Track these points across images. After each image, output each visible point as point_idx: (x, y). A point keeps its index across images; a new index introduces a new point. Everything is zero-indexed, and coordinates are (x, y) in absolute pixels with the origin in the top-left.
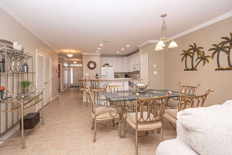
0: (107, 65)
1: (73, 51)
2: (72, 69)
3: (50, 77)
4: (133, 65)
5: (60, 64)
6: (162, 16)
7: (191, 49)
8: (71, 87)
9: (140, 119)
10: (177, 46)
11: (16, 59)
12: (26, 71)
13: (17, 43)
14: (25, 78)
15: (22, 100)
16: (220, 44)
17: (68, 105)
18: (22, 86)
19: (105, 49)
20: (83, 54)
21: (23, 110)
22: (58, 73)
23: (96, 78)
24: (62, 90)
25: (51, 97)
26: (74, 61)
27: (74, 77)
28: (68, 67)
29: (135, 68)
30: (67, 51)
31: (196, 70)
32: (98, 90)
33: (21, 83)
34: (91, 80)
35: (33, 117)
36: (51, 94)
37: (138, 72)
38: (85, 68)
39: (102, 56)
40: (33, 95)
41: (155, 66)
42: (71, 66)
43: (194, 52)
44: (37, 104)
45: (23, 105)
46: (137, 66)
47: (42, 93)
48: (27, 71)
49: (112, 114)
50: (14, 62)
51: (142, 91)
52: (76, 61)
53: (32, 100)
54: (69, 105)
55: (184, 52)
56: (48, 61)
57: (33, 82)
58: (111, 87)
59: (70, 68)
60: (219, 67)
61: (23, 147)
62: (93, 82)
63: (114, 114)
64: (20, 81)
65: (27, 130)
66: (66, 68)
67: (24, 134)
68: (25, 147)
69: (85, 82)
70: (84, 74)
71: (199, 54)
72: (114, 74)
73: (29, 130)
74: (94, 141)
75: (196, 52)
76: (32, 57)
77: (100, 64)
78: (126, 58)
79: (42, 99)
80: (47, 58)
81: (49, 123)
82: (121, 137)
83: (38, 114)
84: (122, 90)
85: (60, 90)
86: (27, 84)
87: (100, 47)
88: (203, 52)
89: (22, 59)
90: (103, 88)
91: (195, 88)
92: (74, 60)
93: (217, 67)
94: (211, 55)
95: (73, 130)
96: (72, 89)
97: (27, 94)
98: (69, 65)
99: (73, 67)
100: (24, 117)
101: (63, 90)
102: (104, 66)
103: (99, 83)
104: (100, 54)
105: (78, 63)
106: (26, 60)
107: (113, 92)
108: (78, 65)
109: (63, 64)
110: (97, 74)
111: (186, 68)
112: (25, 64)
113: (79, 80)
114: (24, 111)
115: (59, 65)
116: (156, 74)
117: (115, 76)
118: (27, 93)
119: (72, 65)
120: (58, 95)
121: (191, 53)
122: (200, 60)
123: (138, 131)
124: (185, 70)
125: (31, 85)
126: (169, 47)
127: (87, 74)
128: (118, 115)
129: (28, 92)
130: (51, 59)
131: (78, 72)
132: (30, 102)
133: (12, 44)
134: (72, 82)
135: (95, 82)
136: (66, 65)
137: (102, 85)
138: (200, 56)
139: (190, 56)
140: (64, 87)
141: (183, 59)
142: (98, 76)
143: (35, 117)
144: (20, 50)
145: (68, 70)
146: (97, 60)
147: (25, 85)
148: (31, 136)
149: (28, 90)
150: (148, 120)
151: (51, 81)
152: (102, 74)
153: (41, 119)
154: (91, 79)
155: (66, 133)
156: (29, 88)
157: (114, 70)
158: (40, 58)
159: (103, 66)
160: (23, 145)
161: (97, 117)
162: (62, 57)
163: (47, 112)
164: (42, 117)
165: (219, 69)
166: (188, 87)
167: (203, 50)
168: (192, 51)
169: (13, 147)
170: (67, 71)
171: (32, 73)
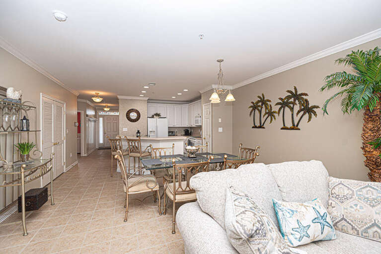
0: (158, 115)
1: (101, 93)
2: (101, 119)
3: (64, 135)
4: (196, 117)
5: (79, 111)
6: (218, 61)
7: (259, 102)
8: (100, 149)
9: (179, 188)
10: (234, 100)
11: (11, 111)
12: (25, 129)
13: (12, 88)
14: (24, 138)
15: (23, 170)
16: (285, 98)
17: (93, 177)
18: (18, 151)
19: (153, 93)
20: (119, 97)
21: (24, 183)
22: (77, 127)
23: (137, 137)
24: (83, 154)
25: (65, 166)
26: (105, 107)
27: (104, 133)
28: (95, 116)
29: (197, 121)
30: (93, 93)
31: (264, 128)
32: (138, 155)
33: (18, 146)
34: (128, 140)
35: (38, 194)
36: (65, 161)
37: (200, 127)
38: (123, 119)
39: (149, 101)
40: (36, 164)
41: (220, 120)
42: (100, 114)
43: (262, 105)
44: (42, 177)
45: (25, 177)
46: (199, 119)
47: (51, 160)
48: (27, 128)
49: (149, 185)
50: (7, 116)
51: (192, 156)
52: (108, 107)
53: (35, 171)
54: (95, 177)
55: (252, 105)
56: (59, 109)
57: (36, 145)
58: (155, 151)
59: (99, 117)
60: (284, 125)
61: (24, 234)
62: (132, 143)
63: (152, 185)
64: (16, 143)
65: (30, 212)
66: (91, 119)
67: (26, 216)
68: (28, 234)
69: (119, 142)
70: (120, 129)
71: (266, 108)
72: (169, 129)
73: (32, 212)
74: (126, 220)
75: (264, 105)
76: (35, 108)
77: (146, 114)
78: (187, 106)
79: (51, 169)
80: (59, 105)
81: (62, 203)
82: (161, 214)
83: (45, 190)
84: (171, 154)
85: (80, 153)
86: (27, 147)
87: (145, 89)
88: (270, 105)
89: (19, 110)
90: (147, 150)
91: (254, 150)
92: (104, 105)
93: (282, 126)
94: (277, 111)
95: (97, 209)
96: (101, 152)
97: (28, 162)
98: (96, 112)
99: (103, 116)
100: (25, 194)
101: (85, 154)
102: (153, 117)
103: (140, 144)
104: (147, 98)
105: (112, 110)
106: (26, 111)
107: (159, 157)
108: (112, 114)
109: (85, 112)
110: (138, 131)
111: (254, 124)
112: (25, 118)
113: (110, 140)
114: (25, 185)
115: (79, 114)
116: (221, 131)
117: (169, 132)
118: (27, 160)
119: (102, 113)
120: (76, 163)
121: (259, 106)
122: (267, 115)
123: (176, 203)
124: (253, 127)
125: (34, 149)
126: (226, 100)
127: (126, 129)
128: (158, 186)
129: (29, 159)
130: (65, 105)
131: (112, 124)
132: (33, 172)
133: (5, 90)
134: (101, 141)
135: (135, 143)
136: (91, 112)
137: (144, 146)
138: (267, 111)
139: (258, 110)
140: (88, 149)
141: (251, 113)
142: (139, 133)
143: (41, 194)
144: (17, 98)
145: (95, 121)
146: (141, 107)
147: (24, 149)
148: (35, 220)
149: (28, 156)
150: (188, 189)
151: (65, 141)
152: (150, 130)
153: (49, 198)
154: (128, 138)
155: (87, 214)
156: (31, 153)
157: (169, 122)
158: (47, 106)
159: (151, 116)
160: (24, 231)
161: (130, 190)
162: (84, 101)
163: (58, 189)
164: (50, 195)
165: (284, 128)
166: (249, 149)
167: (270, 103)
168: (260, 104)
169: (9, 235)
170: (93, 123)
171: (36, 131)
